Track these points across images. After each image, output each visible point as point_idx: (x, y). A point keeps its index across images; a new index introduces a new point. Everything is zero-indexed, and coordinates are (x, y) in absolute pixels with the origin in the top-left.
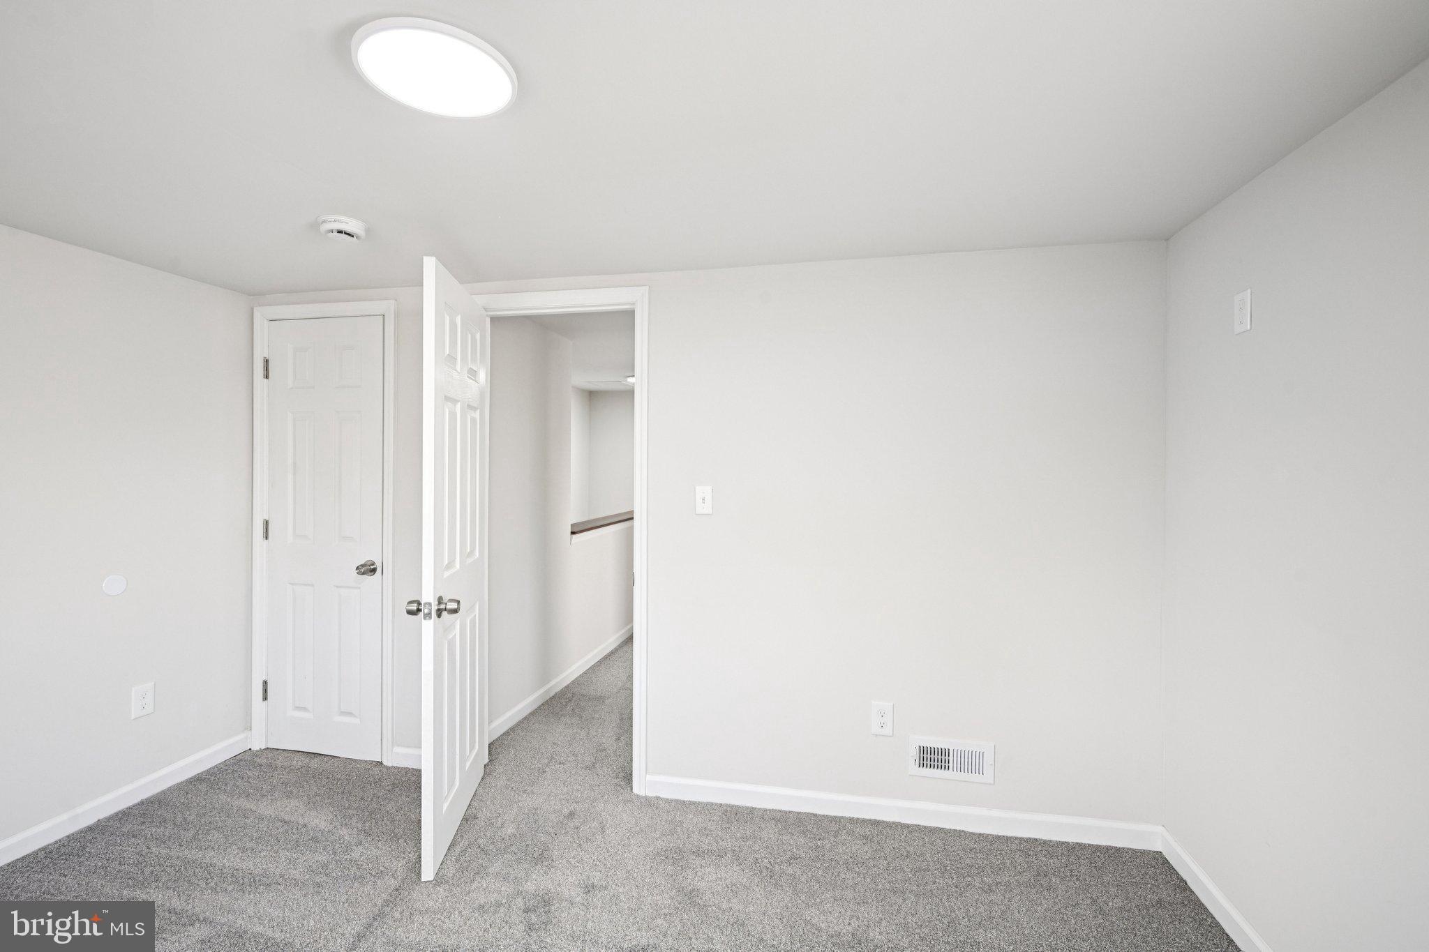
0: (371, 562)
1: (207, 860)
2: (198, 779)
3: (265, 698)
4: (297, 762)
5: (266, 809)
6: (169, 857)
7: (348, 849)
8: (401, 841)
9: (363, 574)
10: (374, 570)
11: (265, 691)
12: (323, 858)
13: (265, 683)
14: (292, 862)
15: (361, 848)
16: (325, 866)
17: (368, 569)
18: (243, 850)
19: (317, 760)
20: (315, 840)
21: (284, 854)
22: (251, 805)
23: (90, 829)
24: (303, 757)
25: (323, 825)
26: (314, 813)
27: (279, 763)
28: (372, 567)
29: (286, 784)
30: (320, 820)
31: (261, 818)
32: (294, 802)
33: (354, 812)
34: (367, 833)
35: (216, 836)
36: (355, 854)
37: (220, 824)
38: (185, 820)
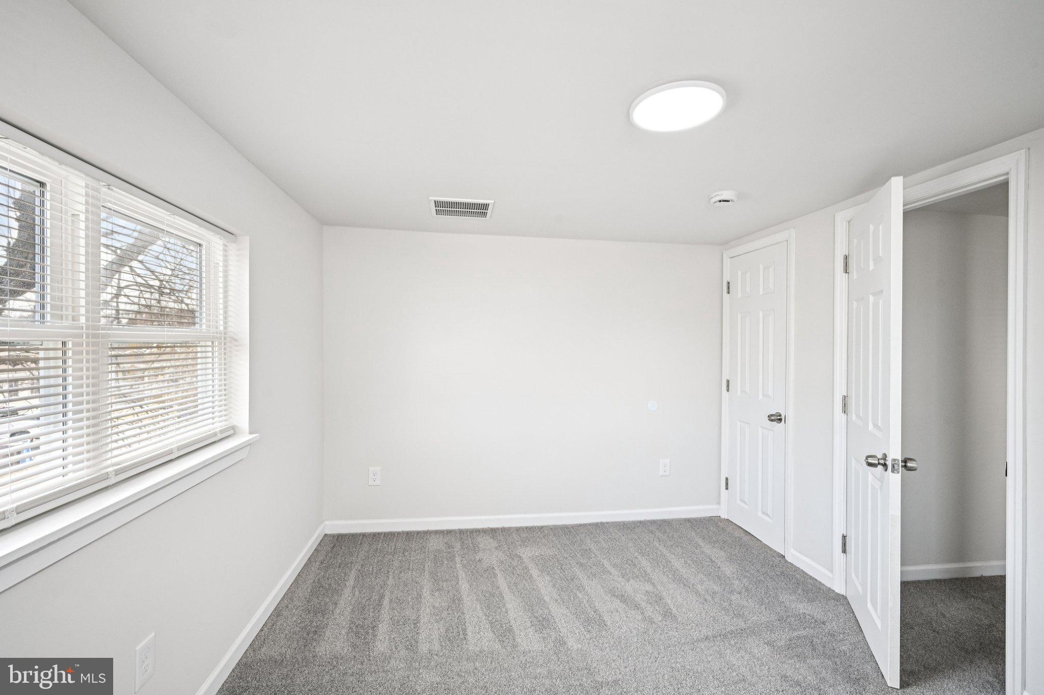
0: (778, 415)
1: (670, 559)
2: (689, 520)
3: (727, 489)
4: (737, 534)
5: (708, 549)
6: (657, 549)
7: (732, 592)
8: (763, 606)
9: (772, 420)
10: (780, 420)
11: (727, 484)
12: (716, 588)
13: (727, 479)
14: (702, 582)
15: (739, 596)
16: (714, 593)
17: (777, 418)
18: (686, 562)
19: (749, 537)
20: (719, 578)
21: (701, 576)
22: (702, 543)
23: (641, 522)
24: (742, 532)
25: (728, 573)
26: (728, 563)
27: (728, 530)
28: (779, 418)
29: (724, 542)
30: (728, 569)
31: (702, 552)
32: (722, 553)
33: (748, 575)
34: (747, 590)
35: (679, 550)
36: (733, 598)
37: (684, 546)
38: (673, 536)
